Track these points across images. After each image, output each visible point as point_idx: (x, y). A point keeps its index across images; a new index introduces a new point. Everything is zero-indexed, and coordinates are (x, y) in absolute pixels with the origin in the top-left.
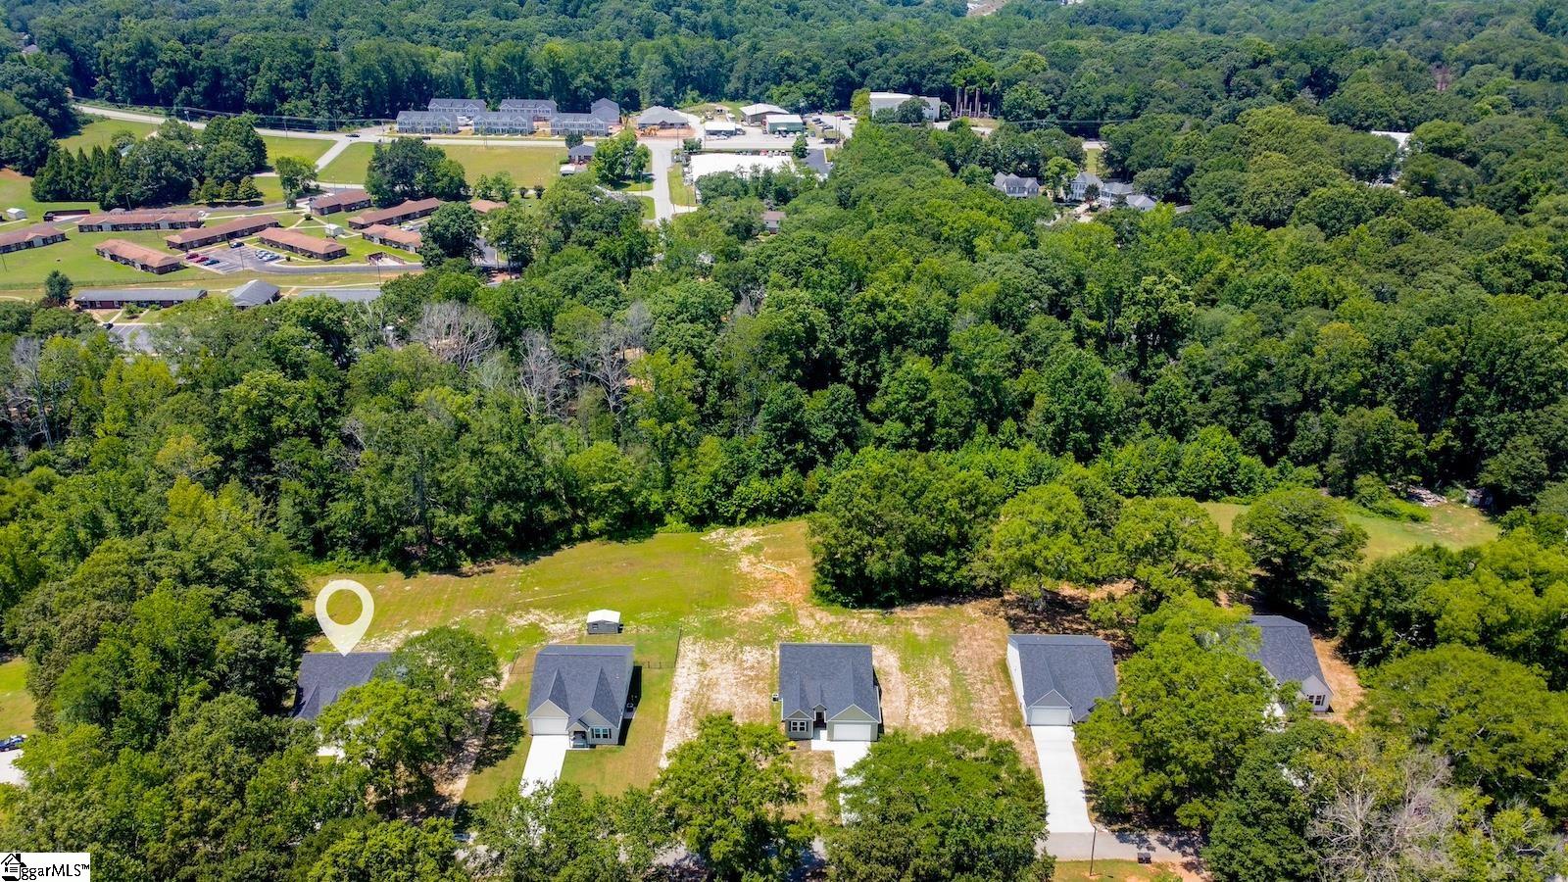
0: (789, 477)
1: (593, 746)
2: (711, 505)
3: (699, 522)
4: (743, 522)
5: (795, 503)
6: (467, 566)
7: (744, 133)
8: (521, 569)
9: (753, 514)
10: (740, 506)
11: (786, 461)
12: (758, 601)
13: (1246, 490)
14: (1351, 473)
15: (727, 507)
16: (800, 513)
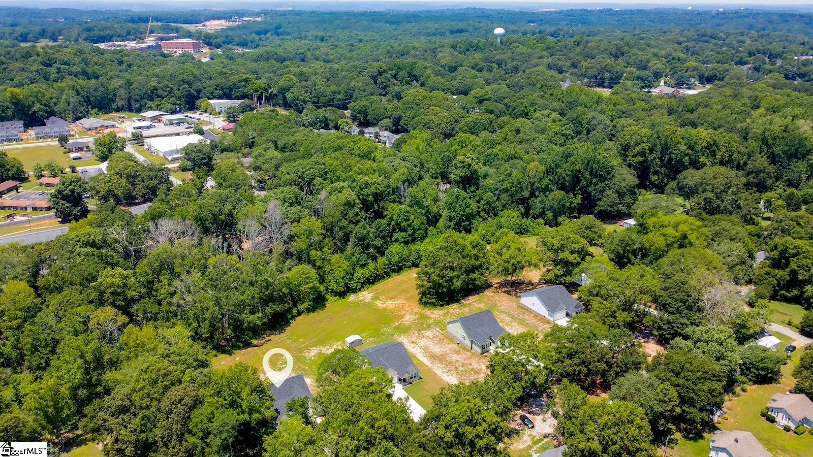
0: (371, 265)
1: (411, 383)
2: (346, 285)
3: (342, 295)
4: (360, 290)
5: (377, 276)
6: (255, 342)
7: (155, 126)
8: (283, 335)
9: (363, 284)
10: (358, 283)
11: (368, 258)
12: (404, 315)
13: (527, 231)
14: (555, 218)
15: (353, 284)
16: (379, 280)
